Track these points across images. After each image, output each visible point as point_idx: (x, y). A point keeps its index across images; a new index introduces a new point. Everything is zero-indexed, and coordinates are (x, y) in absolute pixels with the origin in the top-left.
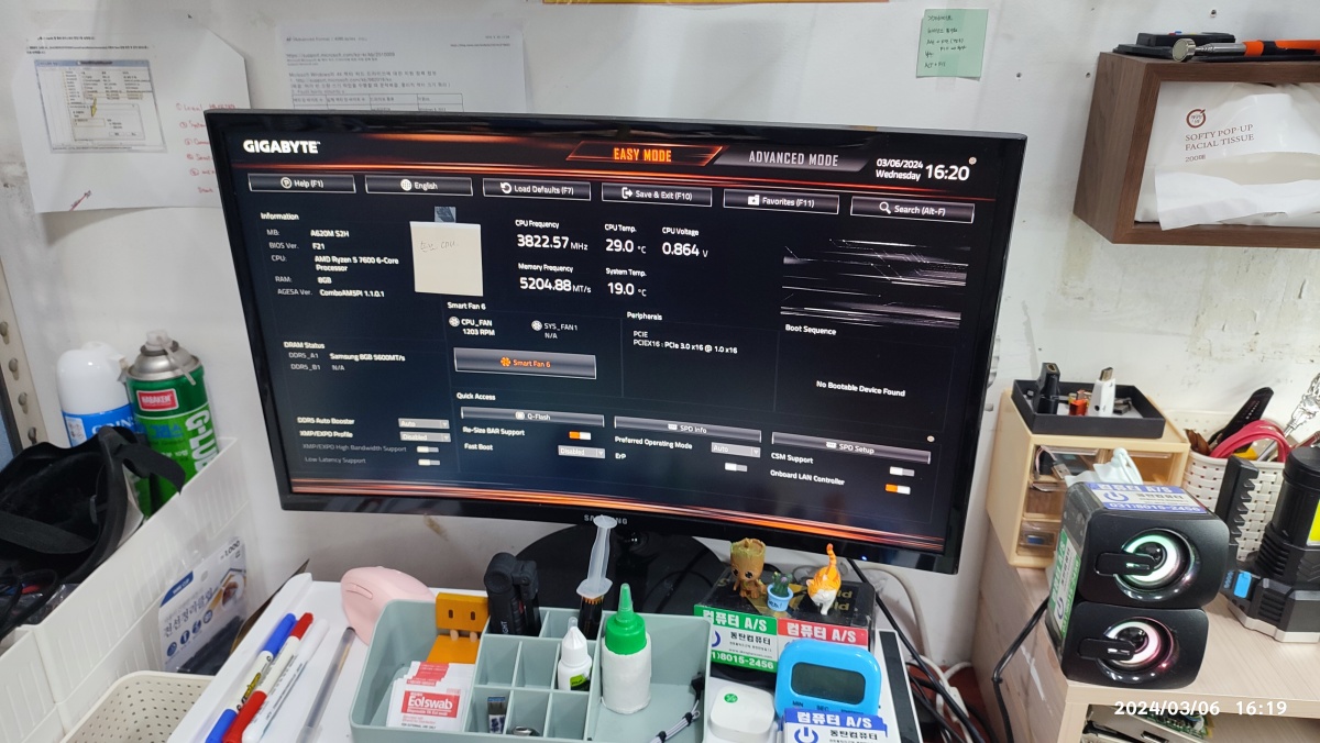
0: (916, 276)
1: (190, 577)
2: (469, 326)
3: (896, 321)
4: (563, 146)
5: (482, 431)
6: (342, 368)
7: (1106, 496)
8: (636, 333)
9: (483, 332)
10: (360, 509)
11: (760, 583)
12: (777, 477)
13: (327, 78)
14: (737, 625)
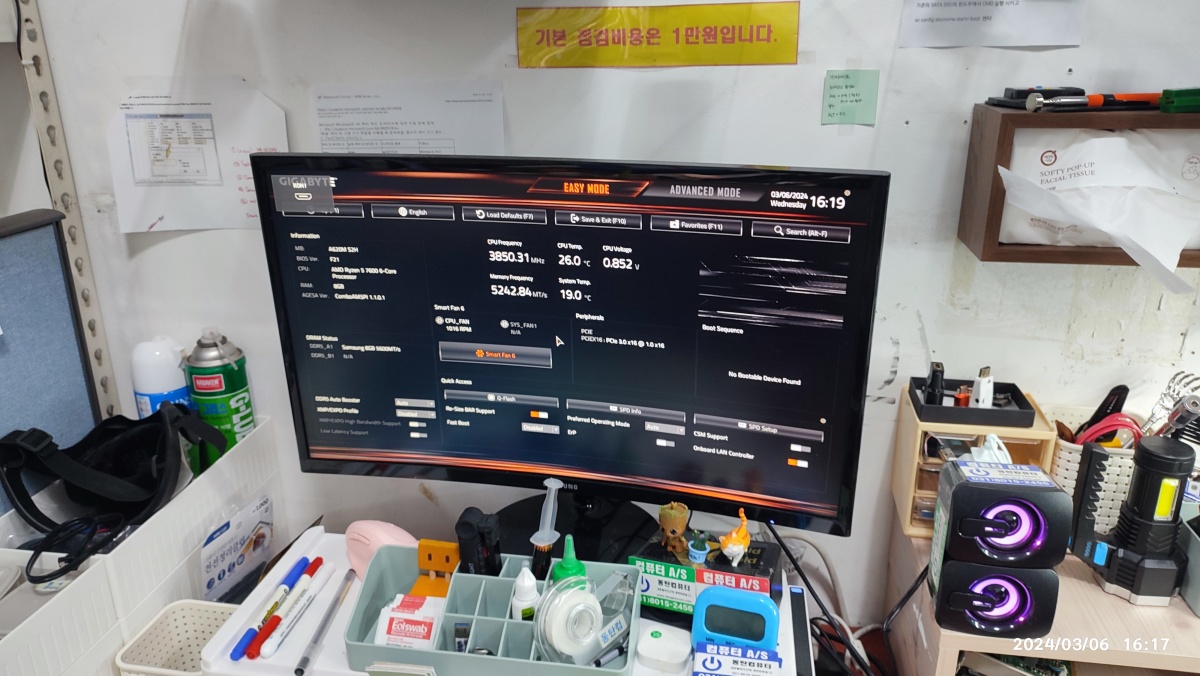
0: (806, 286)
1: (227, 525)
2: (451, 324)
3: (791, 323)
4: (524, 181)
5: (461, 410)
6: (351, 357)
7: (971, 472)
8: (583, 331)
9: (463, 329)
10: (369, 473)
11: (683, 539)
12: (699, 452)
13: (348, 127)
14: (663, 573)
